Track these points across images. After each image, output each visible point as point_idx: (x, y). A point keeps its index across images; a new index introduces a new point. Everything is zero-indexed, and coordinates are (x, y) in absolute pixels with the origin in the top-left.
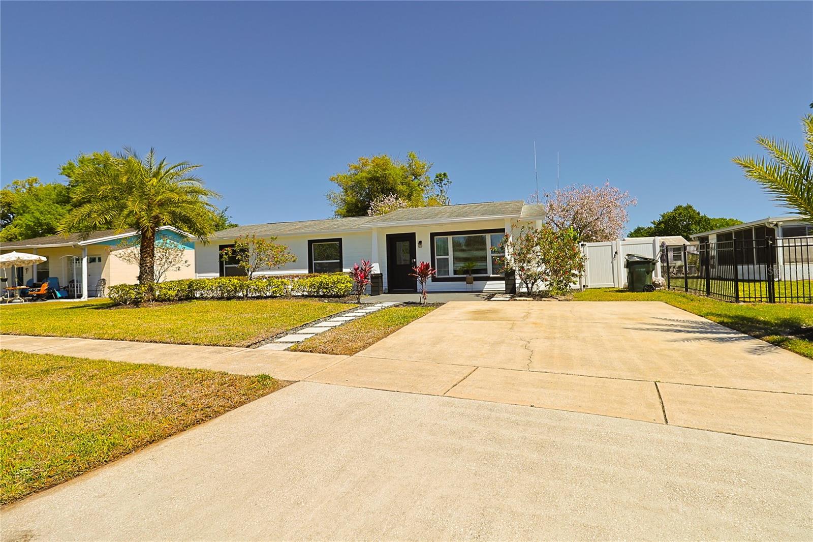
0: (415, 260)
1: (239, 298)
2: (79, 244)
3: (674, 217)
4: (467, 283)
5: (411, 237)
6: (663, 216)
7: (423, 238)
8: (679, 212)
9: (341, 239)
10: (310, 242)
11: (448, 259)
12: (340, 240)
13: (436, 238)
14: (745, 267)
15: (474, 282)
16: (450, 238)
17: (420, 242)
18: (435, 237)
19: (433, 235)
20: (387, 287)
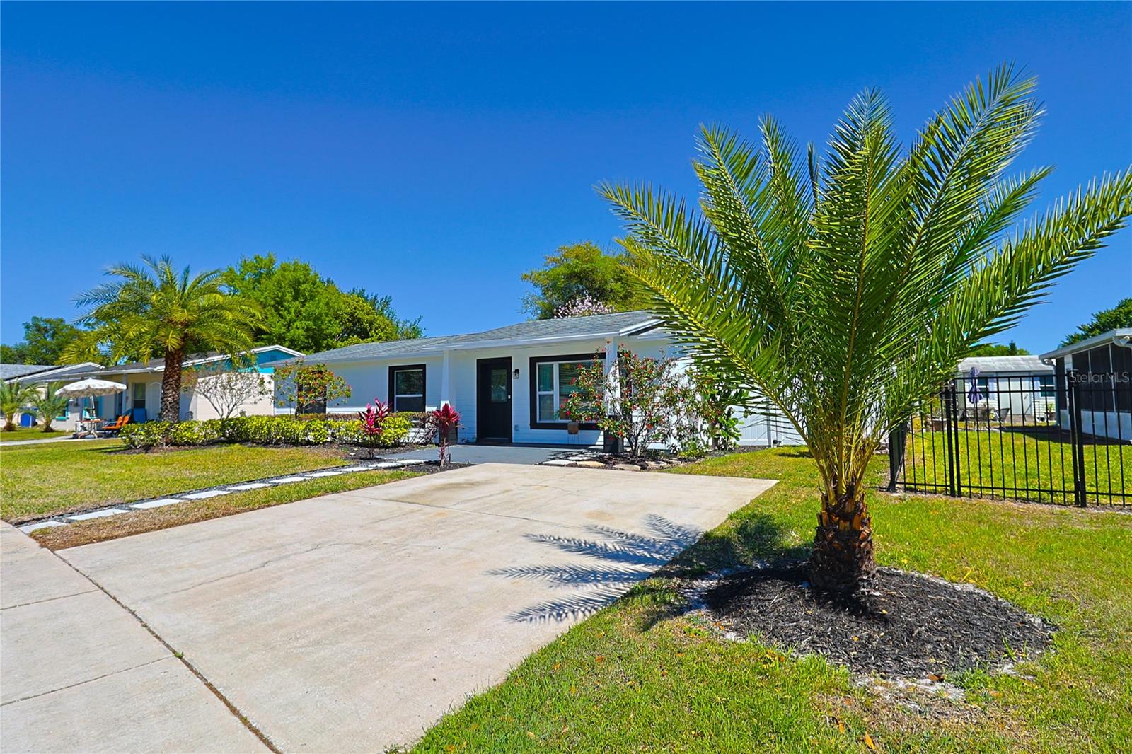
0: (509, 397)
1: (308, 443)
2: (155, 369)
3: (1116, 318)
4: (570, 433)
5: (506, 362)
6: (1098, 317)
7: (521, 364)
8: (1126, 309)
9: (425, 365)
10: (392, 369)
11: (552, 395)
12: (423, 366)
13: (539, 366)
14: (1099, 415)
15: (579, 431)
16: (556, 365)
17: (517, 371)
18: (537, 364)
19: (533, 361)
20: (476, 435)
